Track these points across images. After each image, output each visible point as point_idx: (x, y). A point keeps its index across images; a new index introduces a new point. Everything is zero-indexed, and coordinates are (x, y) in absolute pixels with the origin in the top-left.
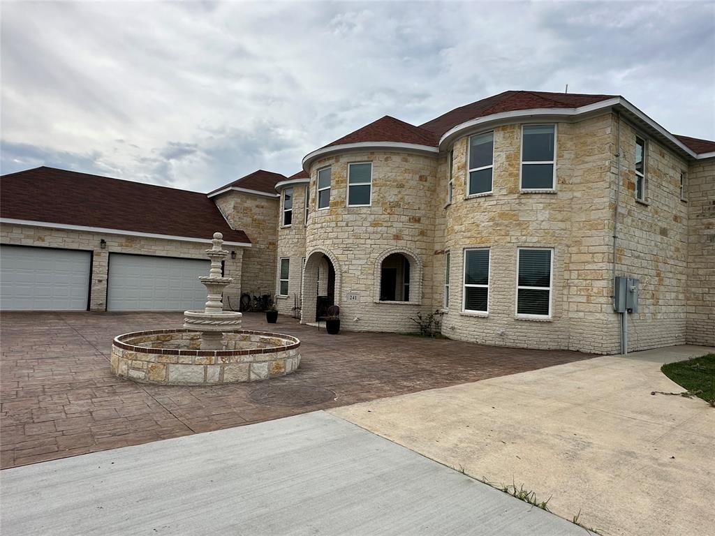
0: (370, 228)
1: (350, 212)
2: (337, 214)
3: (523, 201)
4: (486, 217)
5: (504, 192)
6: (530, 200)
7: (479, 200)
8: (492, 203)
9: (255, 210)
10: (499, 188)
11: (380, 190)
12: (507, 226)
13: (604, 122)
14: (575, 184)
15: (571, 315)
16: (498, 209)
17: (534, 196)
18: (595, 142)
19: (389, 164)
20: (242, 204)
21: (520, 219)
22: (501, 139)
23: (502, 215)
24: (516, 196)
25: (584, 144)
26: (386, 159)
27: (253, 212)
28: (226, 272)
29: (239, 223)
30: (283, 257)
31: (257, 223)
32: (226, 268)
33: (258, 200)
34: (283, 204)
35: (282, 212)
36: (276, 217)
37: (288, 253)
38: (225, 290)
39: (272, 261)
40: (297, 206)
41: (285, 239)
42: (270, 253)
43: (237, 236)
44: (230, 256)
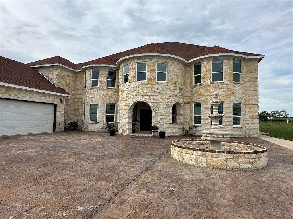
0: (168, 91)
1: (158, 84)
2: (152, 84)
3: (235, 86)
4: (222, 90)
5: (229, 82)
6: (236, 86)
7: (218, 84)
8: (224, 86)
9: (67, 77)
10: (226, 80)
11: (171, 76)
12: (230, 94)
13: (256, 62)
14: (246, 81)
15: (246, 125)
16: (227, 88)
17: (237, 84)
18: (253, 69)
19: (174, 65)
20: (61, 74)
21: (234, 92)
22: (227, 62)
23: (228, 90)
24: (233, 84)
25: (249, 68)
26: (173, 63)
27: (65, 78)
28: (58, 110)
29: (60, 83)
30: (92, 102)
31: (68, 84)
32: (58, 108)
33: (68, 72)
34: (91, 76)
35: (90, 80)
36: (75, 82)
37: (96, 101)
38: (57, 120)
39: (73, 104)
40: (102, 78)
41: (94, 93)
42: (73, 100)
43: (61, 90)
44: (60, 101)
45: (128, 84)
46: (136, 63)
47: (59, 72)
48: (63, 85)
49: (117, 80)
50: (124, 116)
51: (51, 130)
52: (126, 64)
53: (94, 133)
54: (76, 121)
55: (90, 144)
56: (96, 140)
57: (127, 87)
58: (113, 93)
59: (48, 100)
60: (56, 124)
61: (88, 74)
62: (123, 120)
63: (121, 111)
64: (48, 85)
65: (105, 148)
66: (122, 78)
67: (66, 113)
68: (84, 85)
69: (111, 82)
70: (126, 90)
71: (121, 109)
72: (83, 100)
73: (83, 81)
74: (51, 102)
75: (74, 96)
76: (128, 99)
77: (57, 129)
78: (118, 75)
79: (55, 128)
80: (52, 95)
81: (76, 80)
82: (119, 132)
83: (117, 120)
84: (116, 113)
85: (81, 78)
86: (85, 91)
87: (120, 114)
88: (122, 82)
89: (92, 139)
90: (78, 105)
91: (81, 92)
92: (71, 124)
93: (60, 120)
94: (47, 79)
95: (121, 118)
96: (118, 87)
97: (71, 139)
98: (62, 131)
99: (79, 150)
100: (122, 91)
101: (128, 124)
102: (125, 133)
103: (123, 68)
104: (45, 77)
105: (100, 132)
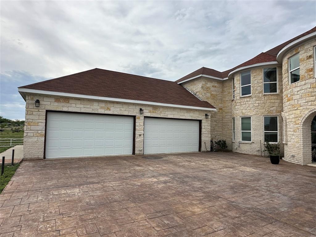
20: (205, 85)
27: (211, 90)
28: (203, 127)
29: (205, 97)
30: (243, 116)
31: (213, 97)
32: (203, 124)
33: (213, 82)
34: (240, 83)
35: (240, 87)
36: (222, 92)
37: (248, 114)
38: (203, 139)
39: (221, 119)
40: (256, 82)
41: (245, 104)
42: (220, 115)
43: (206, 104)
44: (205, 117)
45: (298, 83)
46: (314, 46)
47: (203, 85)
48: (208, 98)
49: (279, 81)
50: (295, 133)
51: (196, 149)
52: (294, 53)
53: (247, 156)
54: (224, 139)
55: (237, 177)
56: (248, 169)
57: (298, 89)
58: (273, 101)
59: (192, 116)
60: (202, 143)
61: (237, 80)
62: (292, 140)
63: (288, 127)
64: (192, 100)
65: (259, 191)
66: (288, 77)
67: (213, 130)
68: (233, 95)
69: (270, 86)
70: (296, 93)
71: (288, 123)
72: (232, 113)
73: (231, 91)
74: (195, 118)
75: (222, 109)
76: (301, 108)
77: (203, 149)
78: (281, 74)
79: (201, 147)
80: (196, 110)
81: (223, 90)
82: (287, 158)
83: (282, 140)
84: (280, 130)
85: (228, 87)
86: (234, 102)
87: (286, 131)
88: (289, 82)
89: (243, 168)
90: (226, 119)
91: (229, 104)
92: (219, 143)
93: (206, 138)
94: (192, 93)
95: (288, 138)
96: (281, 92)
97: (213, 165)
98: (209, 151)
99: (217, 189)
100: (289, 96)
101: (302, 147)
102: (297, 161)
103: (288, 61)
104: (190, 92)
105: (256, 156)
